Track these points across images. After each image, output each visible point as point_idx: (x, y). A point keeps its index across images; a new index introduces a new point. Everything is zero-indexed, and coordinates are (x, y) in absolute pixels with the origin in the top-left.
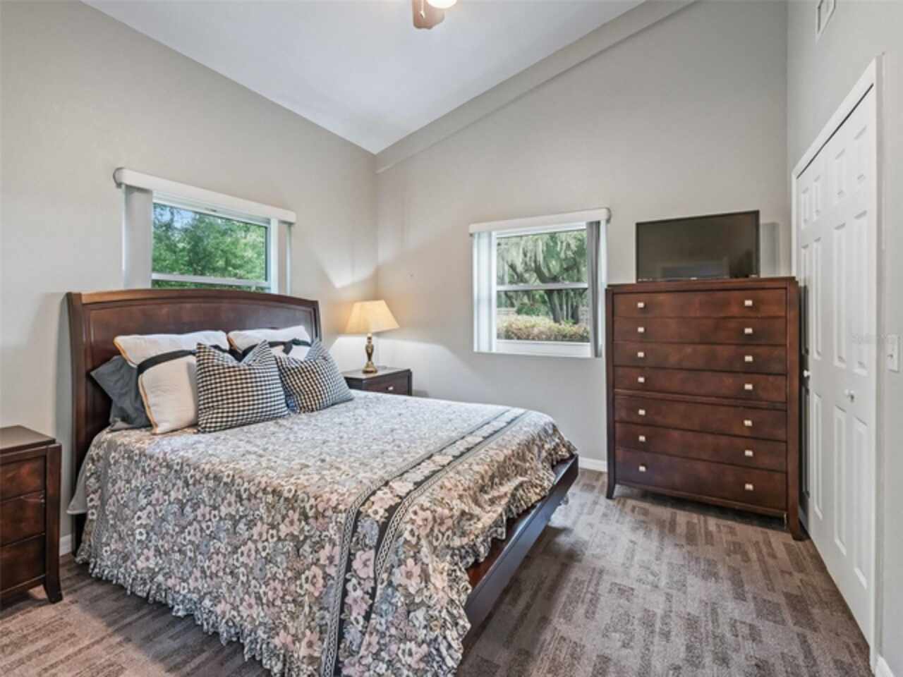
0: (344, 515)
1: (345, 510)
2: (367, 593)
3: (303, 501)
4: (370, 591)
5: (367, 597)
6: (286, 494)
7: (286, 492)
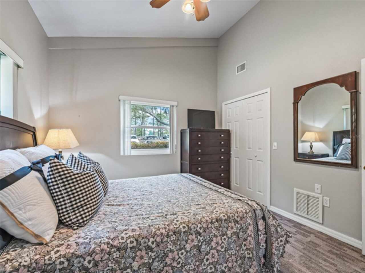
0: (250, 213)
1: (250, 211)
2: (264, 234)
3: (233, 217)
4: (265, 233)
5: (265, 235)
6: (224, 218)
7: (223, 217)
